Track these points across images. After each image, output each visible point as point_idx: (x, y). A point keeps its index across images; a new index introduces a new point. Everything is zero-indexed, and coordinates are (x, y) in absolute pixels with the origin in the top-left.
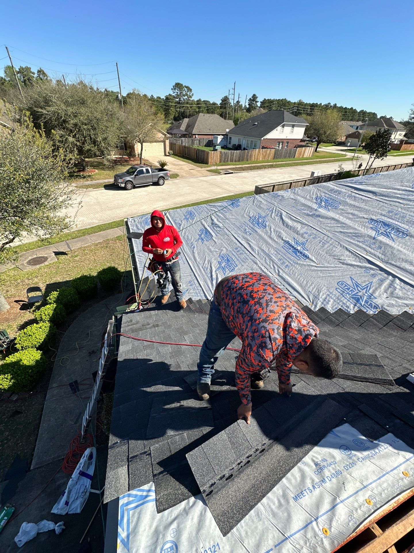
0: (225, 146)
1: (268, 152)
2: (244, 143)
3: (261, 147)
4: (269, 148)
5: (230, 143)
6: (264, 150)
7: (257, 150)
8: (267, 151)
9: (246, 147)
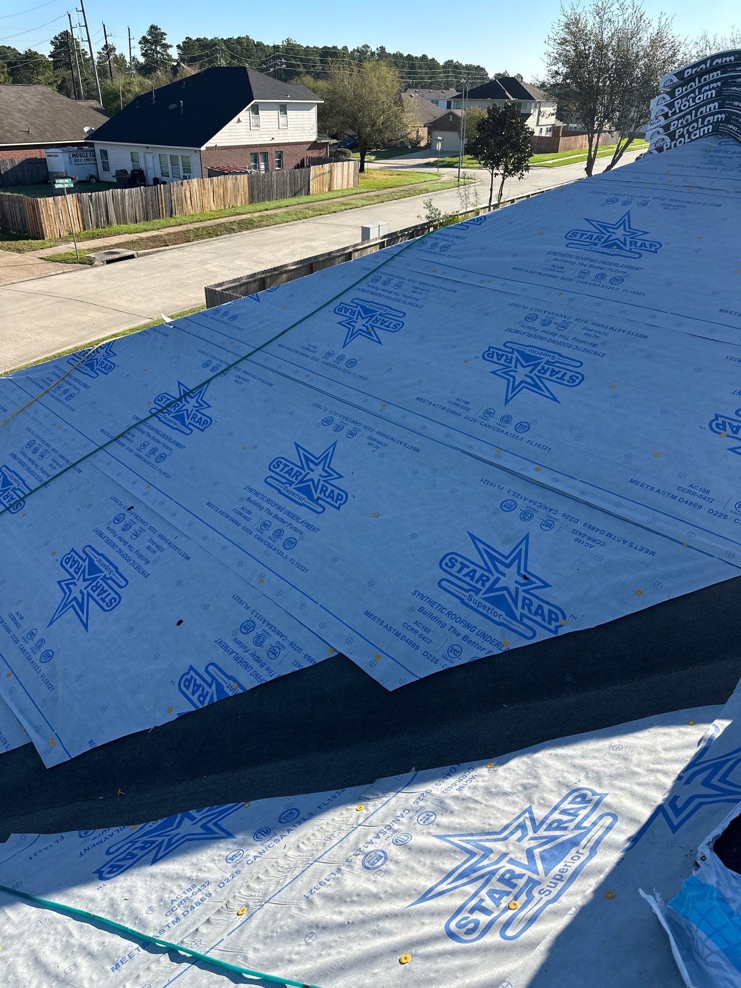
0: (92, 176)
1: (230, 184)
2: (150, 165)
3: (206, 172)
4: (230, 173)
5: (106, 168)
6: (215, 178)
7: (195, 181)
8: (226, 181)
9: (159, 176)
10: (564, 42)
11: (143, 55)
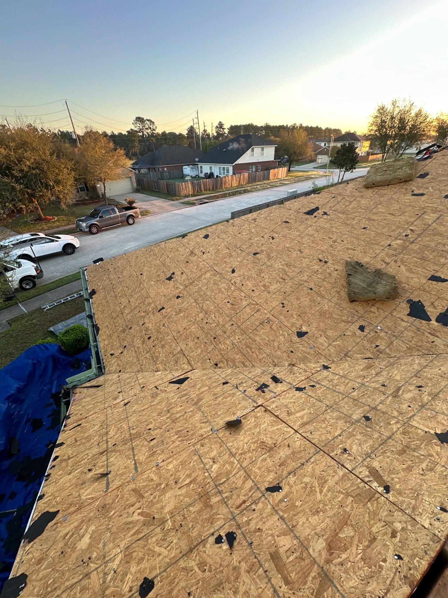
0: (197, 175)
2: (216, 171)
5: (201, 172)
8: (241, 175)
10: (377, 117)
11: (216, 132)
